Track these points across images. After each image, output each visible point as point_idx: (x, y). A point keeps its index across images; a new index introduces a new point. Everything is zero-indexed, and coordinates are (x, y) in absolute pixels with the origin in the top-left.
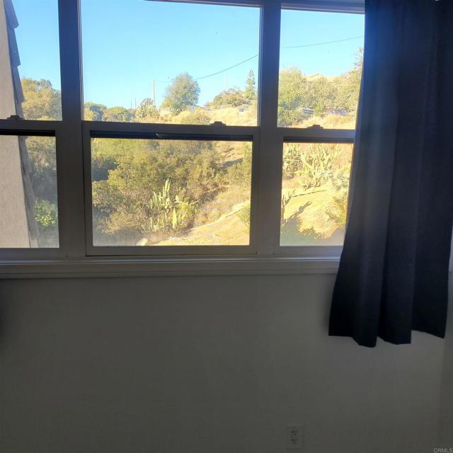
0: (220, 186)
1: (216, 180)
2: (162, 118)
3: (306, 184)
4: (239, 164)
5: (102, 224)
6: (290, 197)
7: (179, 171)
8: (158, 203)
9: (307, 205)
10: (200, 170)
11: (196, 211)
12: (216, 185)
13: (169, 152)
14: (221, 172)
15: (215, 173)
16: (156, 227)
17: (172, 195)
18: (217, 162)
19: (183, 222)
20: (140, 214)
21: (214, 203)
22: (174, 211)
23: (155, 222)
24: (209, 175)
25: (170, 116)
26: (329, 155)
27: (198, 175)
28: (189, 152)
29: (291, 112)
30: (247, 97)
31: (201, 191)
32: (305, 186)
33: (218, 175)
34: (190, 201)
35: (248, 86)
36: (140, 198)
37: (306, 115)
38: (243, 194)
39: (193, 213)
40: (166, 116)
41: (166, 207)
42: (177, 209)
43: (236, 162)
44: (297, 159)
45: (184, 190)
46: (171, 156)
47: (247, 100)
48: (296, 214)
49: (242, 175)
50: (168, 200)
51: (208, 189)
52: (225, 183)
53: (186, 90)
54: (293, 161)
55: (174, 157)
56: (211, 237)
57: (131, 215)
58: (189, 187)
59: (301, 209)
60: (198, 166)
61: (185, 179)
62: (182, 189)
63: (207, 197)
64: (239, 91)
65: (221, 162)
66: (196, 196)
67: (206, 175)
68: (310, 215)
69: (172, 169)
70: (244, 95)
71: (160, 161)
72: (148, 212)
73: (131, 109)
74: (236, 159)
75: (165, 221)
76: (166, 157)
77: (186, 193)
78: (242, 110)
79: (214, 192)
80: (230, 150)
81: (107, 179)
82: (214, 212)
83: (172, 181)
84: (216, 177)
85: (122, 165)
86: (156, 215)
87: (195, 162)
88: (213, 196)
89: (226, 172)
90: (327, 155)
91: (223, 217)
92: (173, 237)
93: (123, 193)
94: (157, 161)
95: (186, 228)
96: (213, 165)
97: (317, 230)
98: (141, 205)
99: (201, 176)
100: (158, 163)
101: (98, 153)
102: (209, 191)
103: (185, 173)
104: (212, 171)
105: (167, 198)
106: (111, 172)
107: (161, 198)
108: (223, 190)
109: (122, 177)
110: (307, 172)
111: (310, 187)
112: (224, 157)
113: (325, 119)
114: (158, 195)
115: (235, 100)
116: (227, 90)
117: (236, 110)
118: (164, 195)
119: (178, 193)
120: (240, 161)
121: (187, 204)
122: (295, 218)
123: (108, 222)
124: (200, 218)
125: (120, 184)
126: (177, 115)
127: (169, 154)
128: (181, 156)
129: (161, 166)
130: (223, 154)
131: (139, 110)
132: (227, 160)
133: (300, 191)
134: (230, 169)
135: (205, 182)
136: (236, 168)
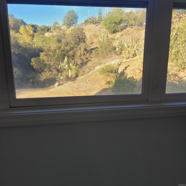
0: (89, 59)
1: (87, 56)
2: (62, 30)
3: (127, 57)
4: (97, 49)
5: (38, 77)
6: (121, 63)
7: (71, 53)
8: (63, 67)
9: (128, 66)
10: (80, 52)
11: (79, 70)
12: (87, 58)
13: (66, 44)
14: (89, 53)
15: (87, 53)
16: (62, 77)
17: (68, 63)
18: (87, 48)
19: (73, 75)
20: (55, 72)
21: (86, 66)
22: (70, 70)
23: (61, 75)
24: (84, 54)
25: (66, 29)
26: (137, 44)
27: (79, 54)
28: (75, 44)
29: (118, 26)
30: (99, 20)
31: (81, 61)
32: (127, 58)
34: (76, 66)
35: (99, 15)
36: (55, 64)
37: (125, 27)
38: (99, 62)
39: (78, 71)
40: (64, 29)
41: (66, 69)
42: (71, 69)
43: (96, 48)
44: (122, 46)
45: (74, 61)
46: (67, 46)
47: (99, 22)
48: (124, 70)
49: (99, 54)
50: (67, 65)
51: (84, 60)
52: (91, 58)
53: (72, 18)
54: (120, 47)
55: (69, 46)
56: (86, 81)
57: (51, 72)
58: (75, 59)
59: (126, 68)
60: (79, 50)
61: (74, 56)
62: (73, 60)
63: (83, 64)
64: (95, 18)
65: (89, 48)
66: (79, 63)
67: (83, 54)
68: (130, 70)
69: (68, 52)
70: (97, 19)
71: (62, 48)
72: (58, 71)
73: (49, 26)
75: (65, 75)
77: (74, 62)
78: (97, 26)
79: (87, 61)
80: (93, 43)
81: (39, 56)
82: (87, 70)
83: (68, 57)
84: (87, 55)
85: (46, 50)
86: (62, 72)
87: (78, 48)
88: (86, 63)
89: (91, 53)
90: (136, 44)
91: (91, 72)
92: (70, 81)
93: (47, 63)
94: (61, 48)
95: (75, 78)
96: (86, 50)
97: (135, 77)
98: (55, 68)
99: (80, 55)
100: (62, 49)
101: (35, 46)
102: (84, 61)
103: (74, 53)
104: (85, 52)
105: (66, 64)
106: (41, 53)
107: (64, 65)
108: (90, 61)
109: (46, 56)
110: (127, 52)
111: (129, 58)
112: (90, 47)
113: (133, 29)
114: (62, 63)
115: (94, 21)
116: (90, 17)
117: (94, 26)
118: (65, 63)
119: (71, 62)
120: (97, 48)
121: (75, 67)
122: (123, 72)
123: (41, 76)
124: (81, 73)
125: (45, 58)
126: (69, 28)
127: (66, 45)
128: (72, 46)
129: (63, 50)
130: (90, 45)
131: (52, 26)
132: (93, 47)
133: (125, 60)
134: (93, 51)
135: (82, 57)
136: (96, 51)
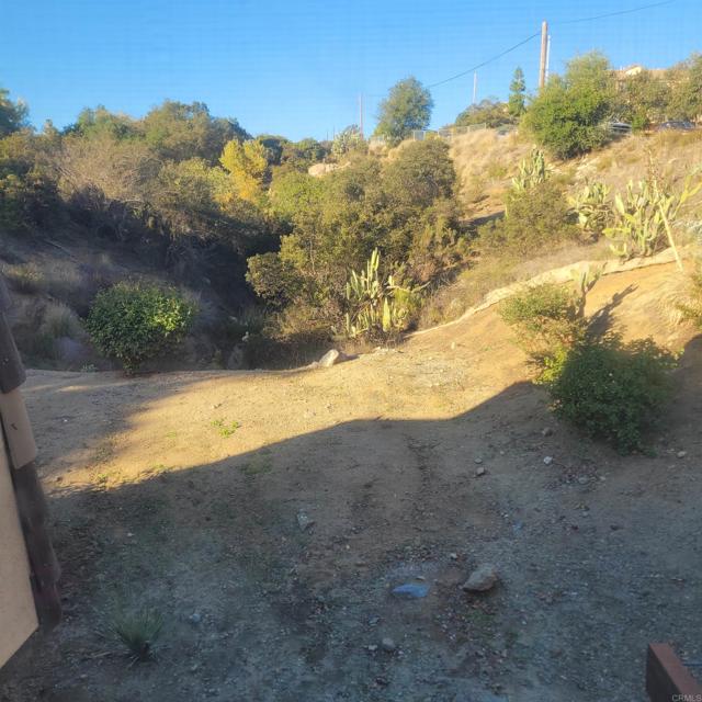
0: (465, 259)
1: (458, 248)
2: (372, 153)
3: (625, 252)
4: (497, 221)
5: (271, 324)
6: (597, 277)
7: (396, 235)
8: (360, 288)
9: (629, 290)
10: (431, 234)
11: (423, 301)
12: (457, 257)
13: (380, 203)
14: (467, 235)
15: (457, 238)
16: (355, 331)
17: (382, 275)
18: (460, 219)
19: (400, 322)
20: (329, 307)
21: (453, 287)
22: (386, 302)
23: (354, 321)
24: (446, 241)
25: (385, 148)
26: (672, 198)
27: (427, 242)
28: (414, 202)
29: (590, 128)
30: (512, 113)
31: (433, 266)
32: (623, 257)
33: (461, 240)
34: (412, 285)
35: (513, 94)
36: (331, 280)
37: (617, 133)
38: (506, 271)
39: (418, 305)
40: (379, 149)
41: (372, 296)
42: (391, 299)
43: (493, 218)
44: (603, 208)
45: (403, 267)
46: (383, 210)
47: (511, 117)
48: (608, 308)
49: (504, 239)
50: (376, 284)
51: (444, 265)
52: (474, 254)
53: (411, 106)
54: (596, 212)
55: (388, 212)
56: (449, 347)
57: (315, 310)
58: (411, 261)
59: (617, 299)
60: (428, 226)
61: (405, 248)
62: (399, 265)
63: (442, 278)
64: (499, 103)
65: (467, 218)
66: (424, 276)
67: (440, 241)
68: (637, 310)
69: (382, 231)
70: (505, 110)
71: (363, 217)
72: (344, 305)
73: (325, 142)
74: (492, 213)
75: (370, 320)
76: (375, 213)
77: (406, 272)
78: (503, 133)
79: (455, 269)
80: (483, 198)
81: (279, 250)
82: (455, 304)
83: (383, 253)
84: (459, 243)
85: (301, 226)
86: (356, 309)
87: (422, 219)
88: (452, 277)
89: (475, 235)
90: (668, 197)
91: (471, 311)
92: (382, 347)
93: (303, 273)
94: (357, 219)
95: (405, 332)
96: (452, 224)
97: (659, 341)
98: (332, 292)
99: (432, 242)
100: (360, 221)
101: (271, 211)
102: (445, 268)
103: (406, 237)
104: (451, 233)
105: (374, 280)
106: (285, 239)
107: (366, 281)
108: (468, 265)
109: (302, 247)
110: (627, 230)
111: (632, 257)
112: (471, 212)
113: (652, 138)
114: (360, 274)
115: (492, 118)
116: (478, 103)
117: (492, 132)
118: (370, 275)
119: (392, 272)
120: (501, 215)
121: (407, 290)
122: (606, 315)
123: (280, 321)
124: (430, 313)
125: (298, 257)
126: (396, 146)
127: (379, 208)
128: (400, 209)
129: (366, 227)
130: (471, 206)
131: (337, 141)
132: (477, 215)
133: (614, 265)
134: (481, 230)
135: (438, 254)
136: (494, 227)
